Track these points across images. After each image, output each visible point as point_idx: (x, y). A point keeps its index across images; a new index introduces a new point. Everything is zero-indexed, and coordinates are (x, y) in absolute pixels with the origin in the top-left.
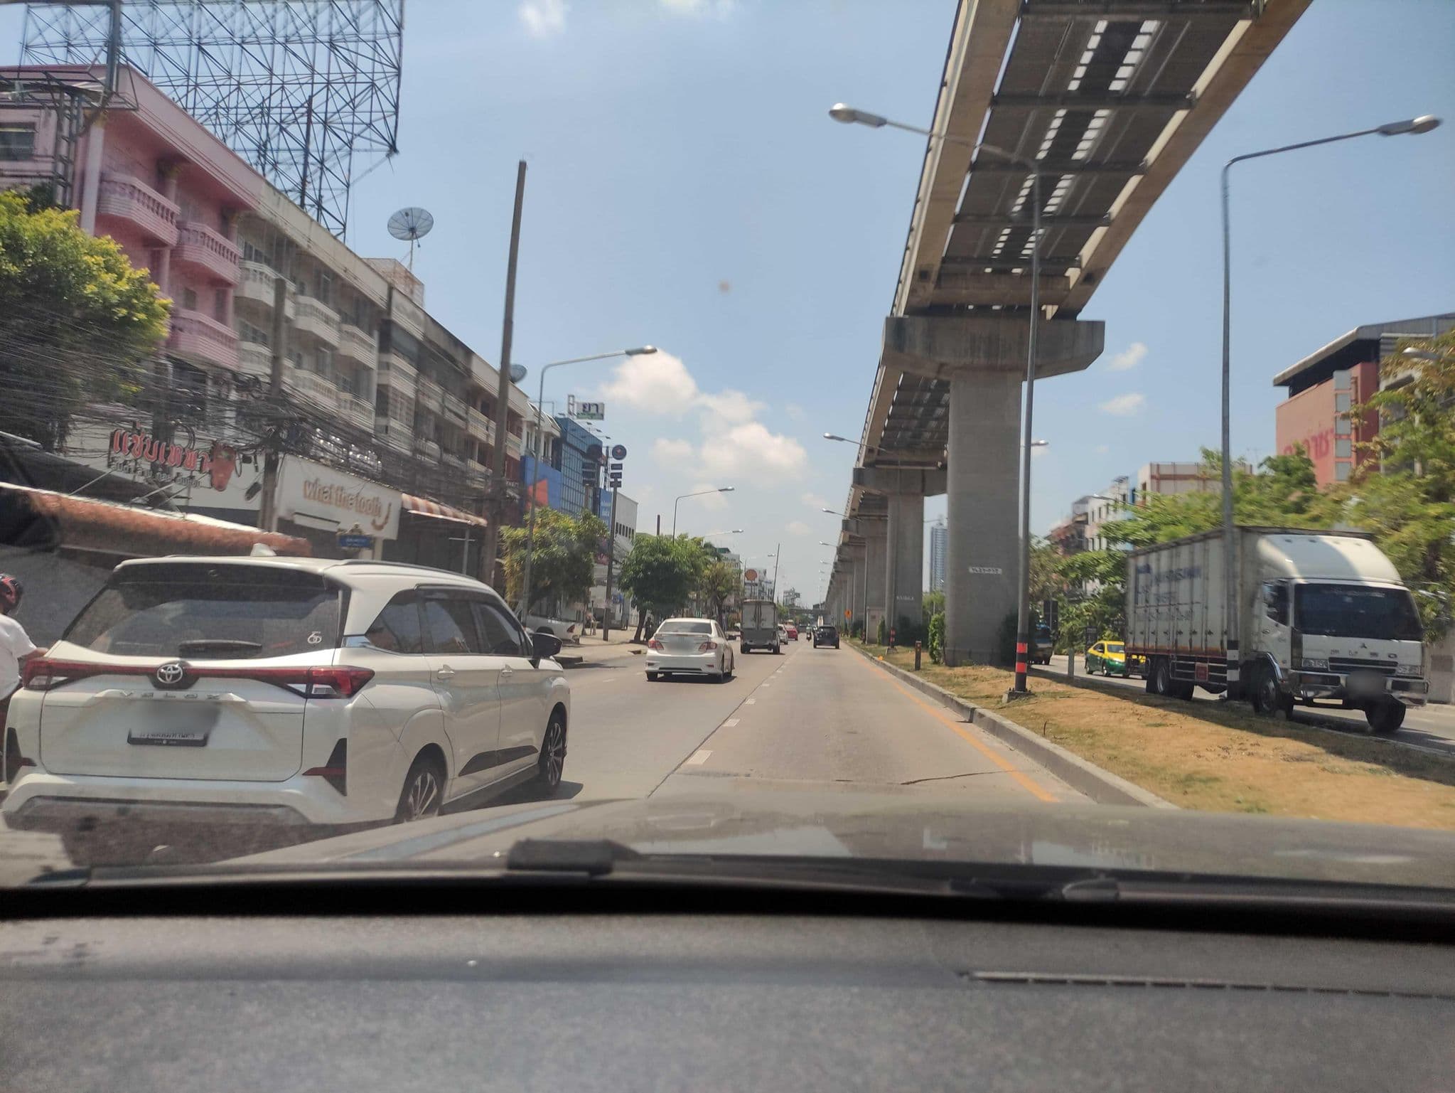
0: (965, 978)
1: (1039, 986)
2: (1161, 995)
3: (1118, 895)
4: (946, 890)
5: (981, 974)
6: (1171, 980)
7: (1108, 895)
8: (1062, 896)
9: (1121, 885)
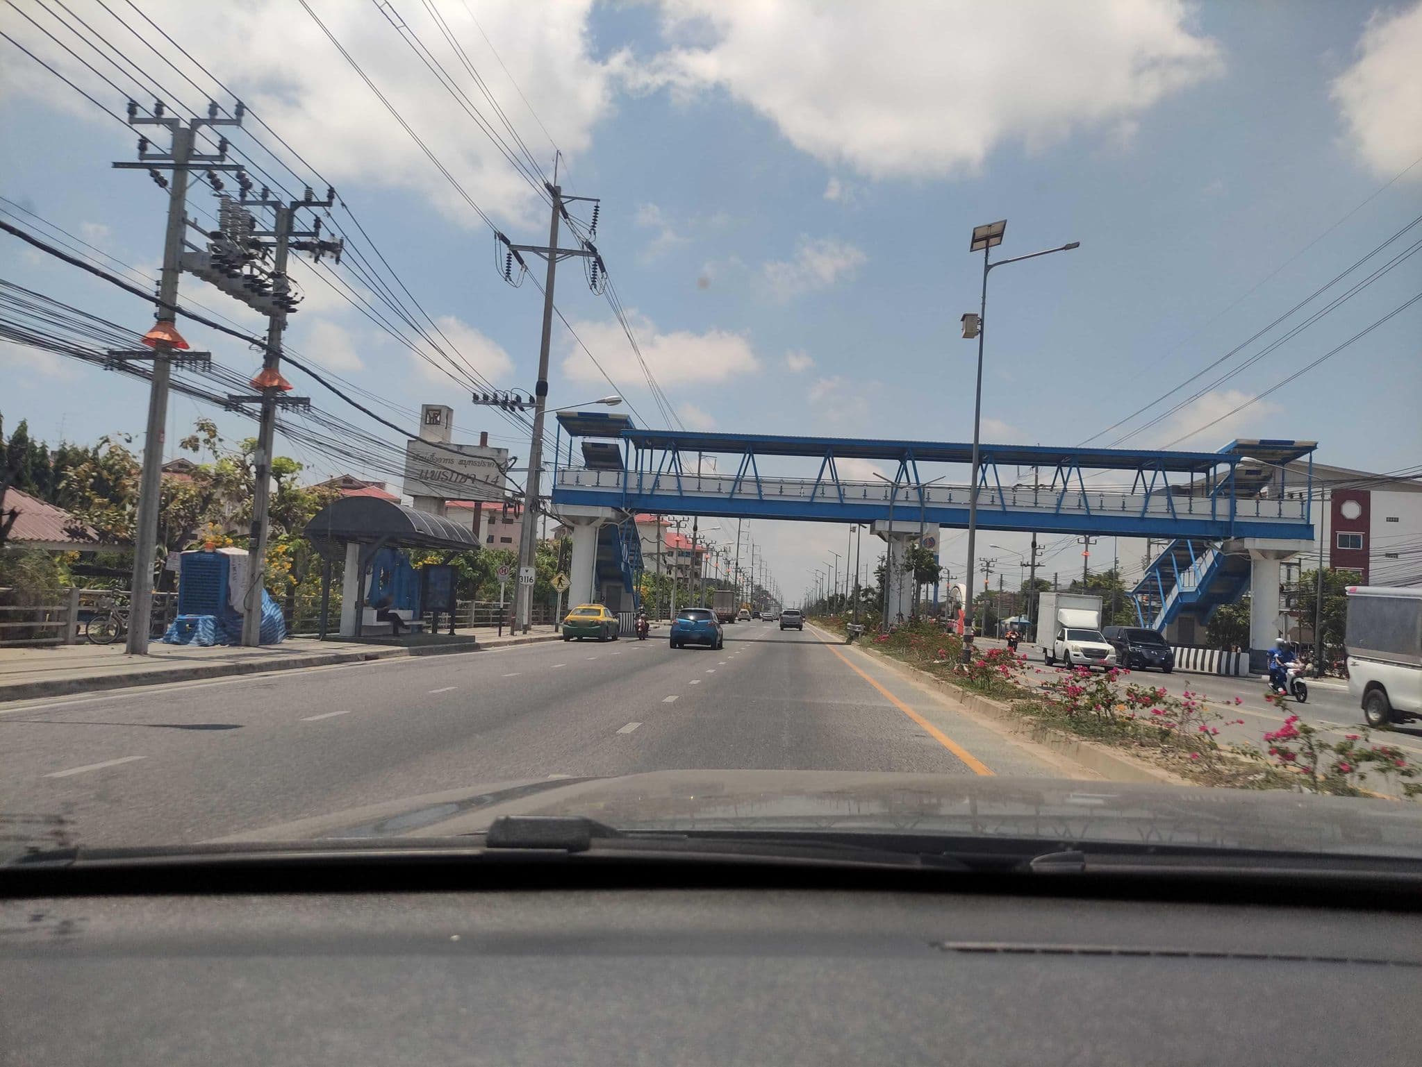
0: (937, 948)
1: (1010, 956)
2: (1127, 963)
3: (1084, 867)
4: (917, 864)
5: (951, 944)
6: (1136, 948)
7: (1075, 867)
8: (1030, 868)
9: (1086, 857)
